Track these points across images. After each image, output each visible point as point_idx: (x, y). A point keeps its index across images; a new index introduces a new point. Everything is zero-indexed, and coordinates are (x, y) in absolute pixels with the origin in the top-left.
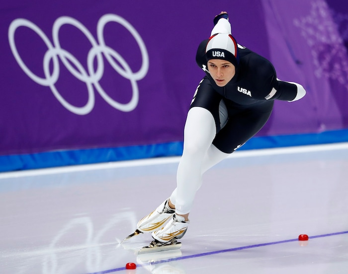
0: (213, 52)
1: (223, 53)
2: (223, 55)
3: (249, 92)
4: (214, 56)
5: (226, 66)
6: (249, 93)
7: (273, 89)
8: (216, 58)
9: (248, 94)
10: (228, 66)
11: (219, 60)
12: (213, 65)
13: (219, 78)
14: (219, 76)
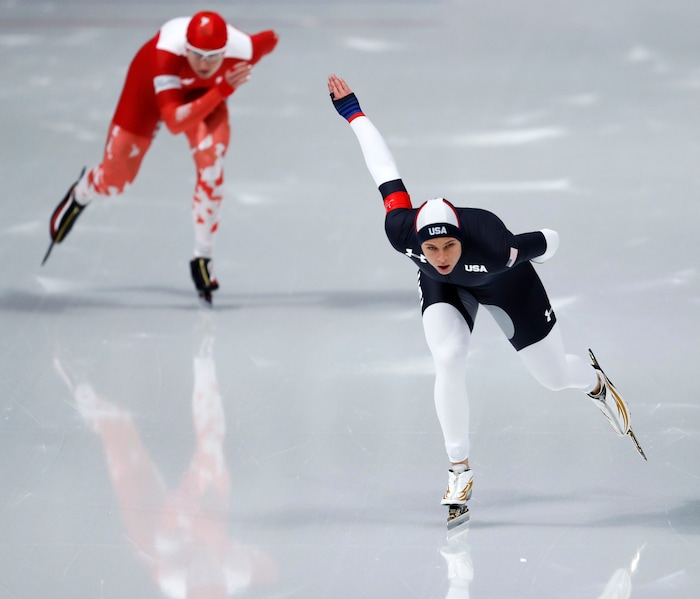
0: (430, 229)
1: (444, 228)
2: (444, 230)
4: (431, 234)
6: (483, 269)
7: (512, 249)
8: (436, 236)
9: (481, 271)
10: (453, 244)
11: (440, 239)
12: (432, 248)
13: (443, 264)
14: (443, 261)
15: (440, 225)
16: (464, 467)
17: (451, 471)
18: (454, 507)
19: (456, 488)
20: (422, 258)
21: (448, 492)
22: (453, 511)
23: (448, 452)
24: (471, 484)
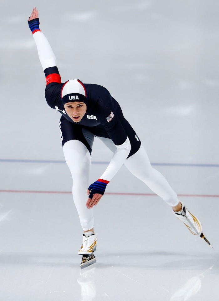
0: (69, 97)
1: (77, 96)
2: (77, 98)
3: (95, 117)
4: (70, 99)
5: (80, 106)
8: (73, 101)
9: (94, 119)
10: (82, 106)
11: (75, 102)
12: (70, 107)
13: (76, 116)
15: (75, 95)
16: (91, 233)
17: (84, 235)
18: (85, 256)
19: (86, 245)
20: (64, 112)
21: (82, 247)
22: (85, 258)
23: (82, 225)
24: (95, 242)
